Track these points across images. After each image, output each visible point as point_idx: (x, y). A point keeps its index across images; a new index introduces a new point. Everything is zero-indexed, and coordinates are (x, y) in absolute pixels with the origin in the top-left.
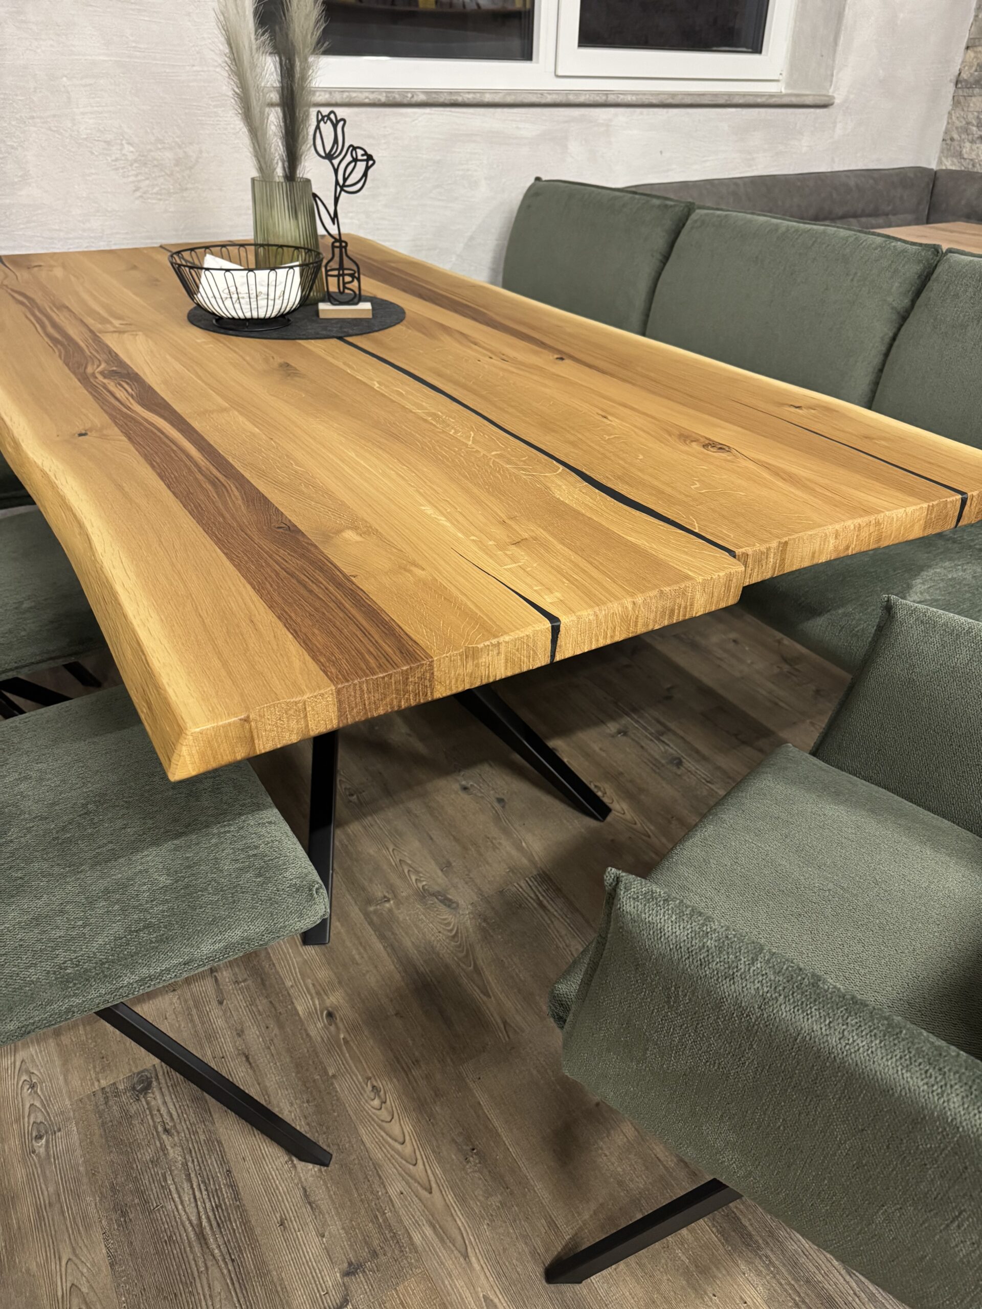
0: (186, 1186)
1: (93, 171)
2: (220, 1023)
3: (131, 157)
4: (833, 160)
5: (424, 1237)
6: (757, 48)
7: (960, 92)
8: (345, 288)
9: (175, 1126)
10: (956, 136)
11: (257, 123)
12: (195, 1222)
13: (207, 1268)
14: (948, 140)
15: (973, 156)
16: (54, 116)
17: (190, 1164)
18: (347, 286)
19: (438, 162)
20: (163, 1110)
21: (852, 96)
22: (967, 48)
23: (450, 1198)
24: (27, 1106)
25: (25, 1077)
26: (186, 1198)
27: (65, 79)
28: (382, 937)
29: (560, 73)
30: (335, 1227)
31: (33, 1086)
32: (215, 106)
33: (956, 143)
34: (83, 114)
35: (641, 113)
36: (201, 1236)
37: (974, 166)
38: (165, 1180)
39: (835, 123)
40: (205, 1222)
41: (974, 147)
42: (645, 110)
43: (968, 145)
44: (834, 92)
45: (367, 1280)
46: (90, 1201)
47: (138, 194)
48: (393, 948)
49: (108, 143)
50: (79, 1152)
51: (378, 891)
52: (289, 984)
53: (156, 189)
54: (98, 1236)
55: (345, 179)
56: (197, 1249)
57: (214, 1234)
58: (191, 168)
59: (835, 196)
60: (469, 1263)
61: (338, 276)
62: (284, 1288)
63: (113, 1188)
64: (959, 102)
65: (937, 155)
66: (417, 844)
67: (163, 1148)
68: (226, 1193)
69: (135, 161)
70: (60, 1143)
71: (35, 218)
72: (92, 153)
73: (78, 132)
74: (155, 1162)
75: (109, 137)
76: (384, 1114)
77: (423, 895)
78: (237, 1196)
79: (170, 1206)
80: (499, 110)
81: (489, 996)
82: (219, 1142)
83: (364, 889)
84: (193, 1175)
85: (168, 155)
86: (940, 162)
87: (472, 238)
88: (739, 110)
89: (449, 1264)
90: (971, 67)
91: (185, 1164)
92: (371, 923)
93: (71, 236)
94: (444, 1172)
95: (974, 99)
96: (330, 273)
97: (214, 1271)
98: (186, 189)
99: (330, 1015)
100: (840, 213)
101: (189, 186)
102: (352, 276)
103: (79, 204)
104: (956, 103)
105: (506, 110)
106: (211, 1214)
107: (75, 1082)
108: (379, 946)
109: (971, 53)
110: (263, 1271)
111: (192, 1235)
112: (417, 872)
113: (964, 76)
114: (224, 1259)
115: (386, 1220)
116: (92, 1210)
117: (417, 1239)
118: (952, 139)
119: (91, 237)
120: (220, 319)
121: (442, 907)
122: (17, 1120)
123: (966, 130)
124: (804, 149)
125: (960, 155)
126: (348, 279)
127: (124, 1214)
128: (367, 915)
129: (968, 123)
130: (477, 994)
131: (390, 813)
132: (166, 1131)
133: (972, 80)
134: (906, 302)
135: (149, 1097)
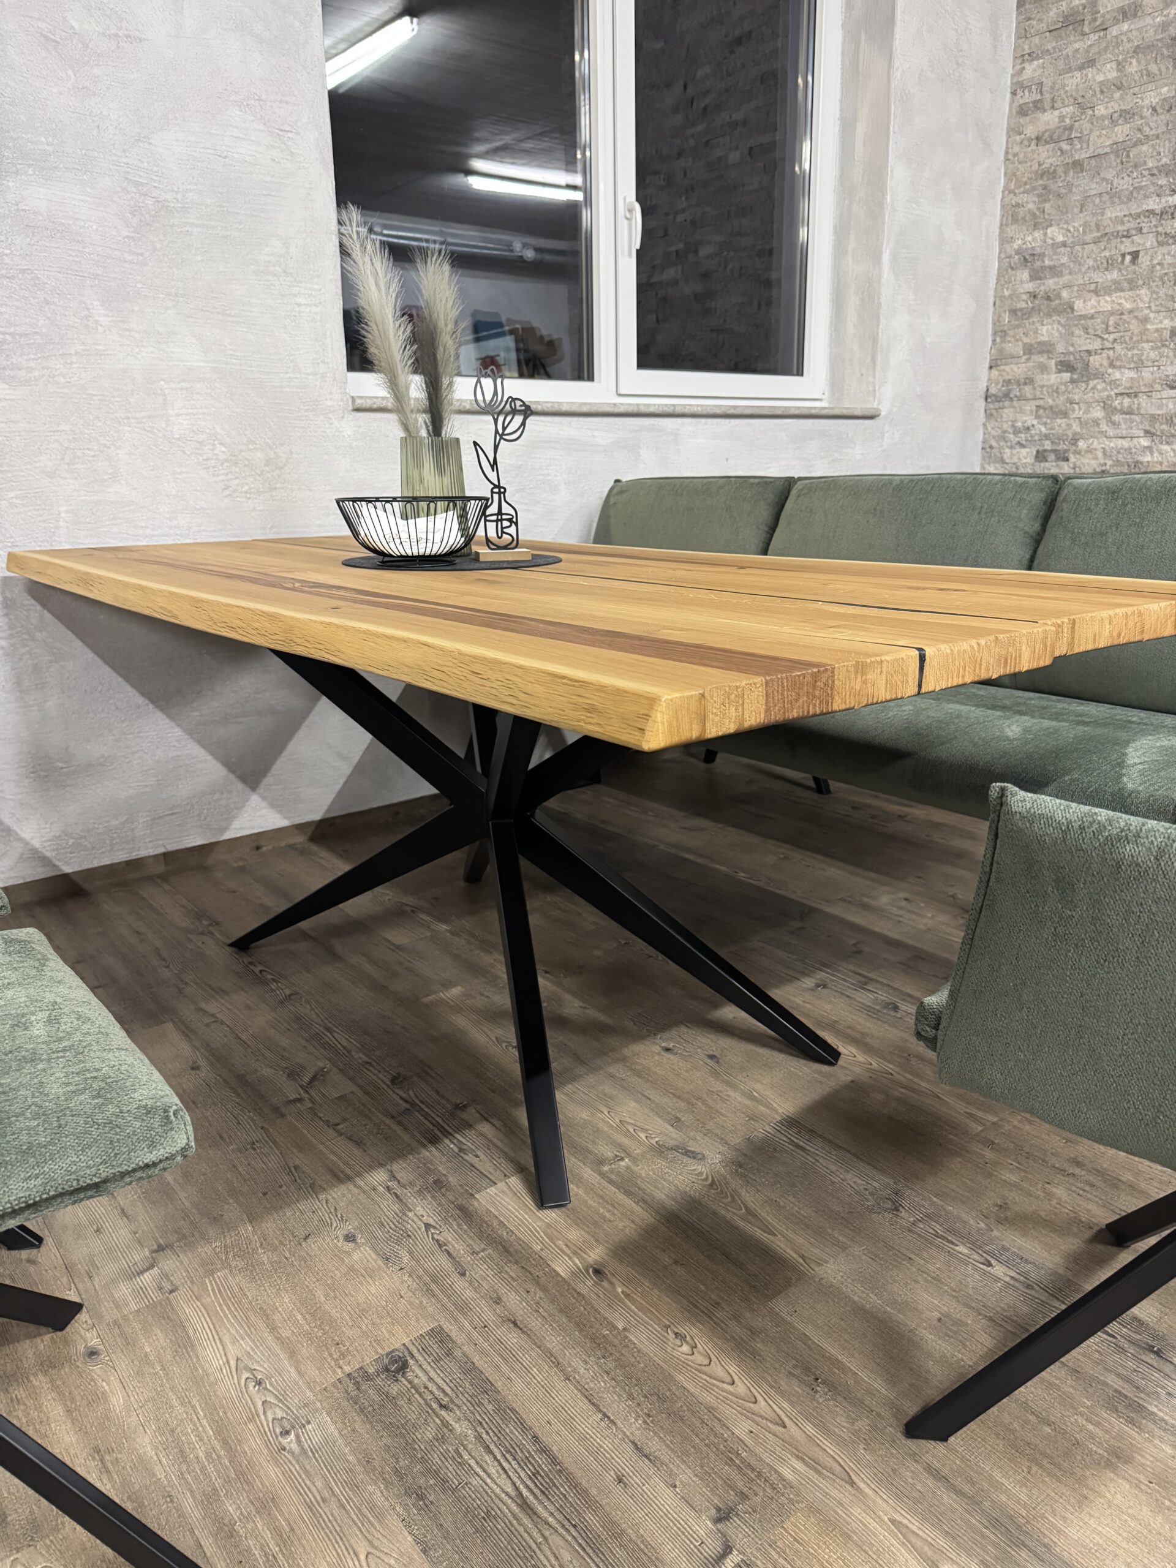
0: (488, 1458)
1: (184, 470)
2: (469, 1294)
5: (795, 1471)
6: (800, 373)
7: (991, 406)
8: (503, 532)
9: (452, 1401)
10: (994, 444)
12: (513, 1493)
13: (545, 1538)
14: (987, 449)
15: (1015, 459)
16: (149, 417)
17: (484, 1436)
18: (505, 530)
20: (430, 1385)
21: (895, 408)
22: (991, 367)
23: (810, 1429)
24: (259, 1404)
25: (246, 1375)
26: (492, 1471)
27: (162, 383)
28: (629, 1193)
29: (622, 391)
30: (685, 1475)
31: (259, 1383)
32: (307, 411)
33: (994, 451)
34: (178, 415)
35: (706, 424)
36: (525, 1505)
37: (1017, 468)
38: (461, 1456)
39: (883, 433)
40: (525, 1492)
44: (879, 404)
45: (745, 1523)
46: (375, 1491)
48: (644, 1201)
49: (201, 443)
50: (340, 1441)
51: (608, 1152)
52: (537, 1248)
54: (394, 1523)
55: (504, 428)
56: (526, 1521)
57: (541, 1502)
60: (859, 1489)
61: (497, 521)
62: (647, 1545)
63: (396, 1472)
64: (991, 415)
66: (633, 1104)
67: (446, 1424)
68: (541, 1459)
70: (314, 1433)
71: (121, 515)
72: (184, 452)
73: (172, 432)
74: (441, 1439)
75: (202, 437)
76: (699, 1359)
77: (660, 1150)
78: (554, 1460)
79: (476, 1482)
80: (575, 419)
81: (774, 1235)
82: (513, 1410)
83: (590, 1152)
84: (492, 1446)
89: (834, 1493)
90: (997, 384)
91: (479, 1437)
92: (610, 1181)
93: (156, 533)
94: (792, 1403)
95: (1005, 410)
96: (488, 518)
97: (554, 1539)
98: (276, 488)
99: (597, 1272)
101: (279, 485)
102: (510, 520)
103: (168, 501)
104: (989, 415)
106: (529, 1483)
107: (312, 1372)
108: (629, 1202)
110: (614, 1530)
111: (514, 1507)
112: (645, 1130)
113: (993, 391)
114: (563, 1526)
115: (743, 1461)
116: (378, 1498)
117: (787, 1473)
119: (177, 535)
121: (686, 1159)
122: (251, 1419)
124: (858, 457)
126: (506, 524)
127: (421, 1497)
128: (602, 1175)
130: (759, 1233)
131: (591, 1079)
132: (443, 1407)
133: (1000, 394)
134: (1037, 526)
135: (410, 1375)
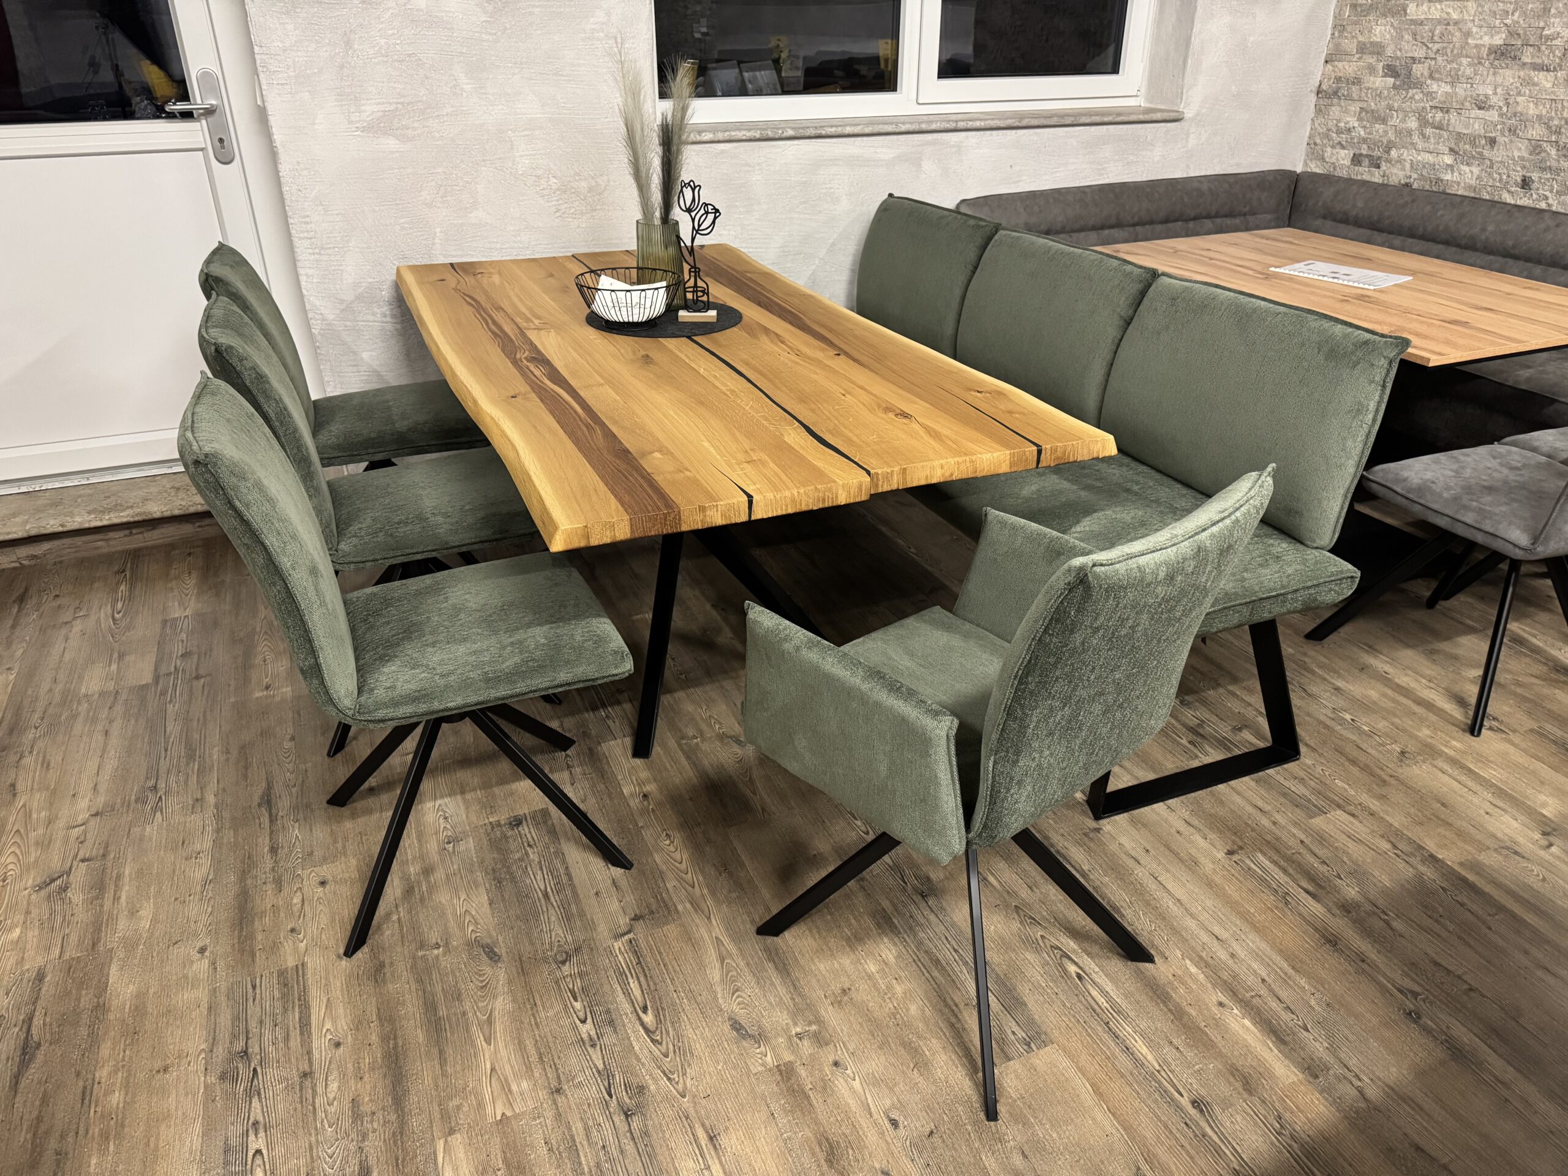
0: (539, 873)
1: (525, 198)
3: (555, 187)
4: (1188, 166)
5: (685, 908)
6: (1115, 70)
7: (1321, 102)
8: (698, 300)
9: (535, 844)
10: (1318, 141)
11: (643, 181)
12: (543, 888)
13: (548, 911)
14: (1311, 144)
15: (1333, 160)
16: (500, 159)
17: (543, 862)
18: (700, 299)
19: (805, 183)
20: (529, 836)
21: (1204, 111)
22: (1326, 62)
23: (705, 891)
24: (443, 827)
25: (441, 813)
26: (538, 878)
27: (510, 132)
28: (688, 758)
29: (920, 101)
30: (630, 898)
31: (446, 818)
33: (1318, 147)
34: (521, 156)
36: (546, 895)
37: (1334, 168)
38: (527, 869)
39: (1188, 135)
40: (549, 889)
41: (1335, 151)
42: (995, 133)
43: (1329, 149)
44: (1184, 107)
45: (645, 923)
46: (479, 876)
47: (558, 214)
48: (694, 765)
49: (538, 177)
50: (473, 852)
51: (690, 732)
52: (619, 778)
53: (572, 210)
54: (482, 890)
55: (699, 226)
56: (543, 901)
57: (554, 895)
58: (600, 194)
59: (1186, 200)
60: (711, 922)
61: (693, 292)
62: (593, 922)
63: (493, 870)
64: (1320, 110)
65: (1303, 158)
66: (724, 707)
67: (527, 854)
68: (565, 879)
69: (558, 189)
70: (462, 846)
72: (526, 185)
73: (517, 169)
74: (521, 860)
75: (540, 172)
76: (672, 848)
77: (722, 737)
78: (570, 878)
79: (528, 881)
80: (859, 139)
81: (755, 794)
82: (563, 854)
83: (680, 731)
84: (544, 868)
85: (584, 184)
86: (1306, 164)
87: (833, 244)
88: (1088, 127)
89: (697, 921)
90: (1329, 79)
91: (540, 862)
92: (682, 750)
94: (704, 878)
95: (1333, 108)
97: (551, 911)
98: (596, 210)
99: (645, 796)
100: (1192, 214)
101: (599, 208)
102: (703, 292)
104: (1319, 111)
105: (865, 138)
106: (553, 886)
107: (474, 818)
108: (684, 762)
109: (1329, 67)
110: (582, 914)
111: (540, 895)
112: (721, 724)
113: (1324, 87)
114: (559, 908)
115: (662, 898)
116: (480, 879)
117: (680, 908)
118: (1315, 144)
120: (607, 321)
121: (734, 744)
122: (436, 834)
123: (1327, 136)
124: (1156, 159)
125: (1323, 159)
126: (700, 294)
127: (499, 882)
128: (680, 745)
129: (1329, 130)
130: (748, 793)
131: (708, 688)
132: (529, 845)
133: (1330, 91)
135: (520, 829)
